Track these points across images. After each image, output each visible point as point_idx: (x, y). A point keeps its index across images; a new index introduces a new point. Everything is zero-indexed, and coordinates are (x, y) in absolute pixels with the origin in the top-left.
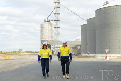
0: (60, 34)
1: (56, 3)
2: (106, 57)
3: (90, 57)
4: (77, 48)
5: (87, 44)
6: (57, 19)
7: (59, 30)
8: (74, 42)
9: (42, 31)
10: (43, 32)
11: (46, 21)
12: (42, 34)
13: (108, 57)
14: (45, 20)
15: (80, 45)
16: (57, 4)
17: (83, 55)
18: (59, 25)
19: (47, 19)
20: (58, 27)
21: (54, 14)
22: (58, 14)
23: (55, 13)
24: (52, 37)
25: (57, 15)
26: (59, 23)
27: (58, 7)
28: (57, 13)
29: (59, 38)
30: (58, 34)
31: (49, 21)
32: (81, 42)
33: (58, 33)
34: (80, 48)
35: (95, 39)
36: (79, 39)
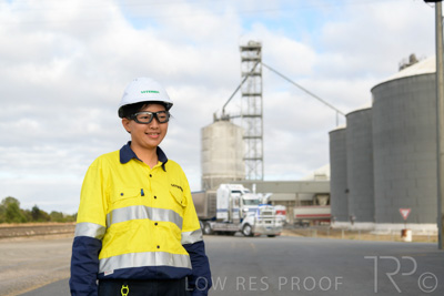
0: (261, 159)
1: (248, 60)
2: (404, 233)
3: (356, 232)
4: (318, 203)
5: (347, 191)
6: (252, 112)
7: (259, 146)
8: (307, 183)
9: (204, 149)
10: (208, 152)
11: (219, 116)
12: (204, 160)
13: (409, 234)
14: (215, 115)
15: (327, 194)
16: (251, 64)
17: (336, 225)
18: (259, 130)
19: (221, 111)
20: (255, 138)
21: (244, 95)
22: (255, 95)
23: (246, 92)
24: (237, 167)
25: (251, 99)
26: (259, 124)
27: (255, 75)
28: (252, 91)
29: (260, 173)
30: (255, 159)
31: (226, 119)
32: (329, 185)
33: (258, 156)
34: (328, 203)
35: (371, 174)
36: (324, 176)
